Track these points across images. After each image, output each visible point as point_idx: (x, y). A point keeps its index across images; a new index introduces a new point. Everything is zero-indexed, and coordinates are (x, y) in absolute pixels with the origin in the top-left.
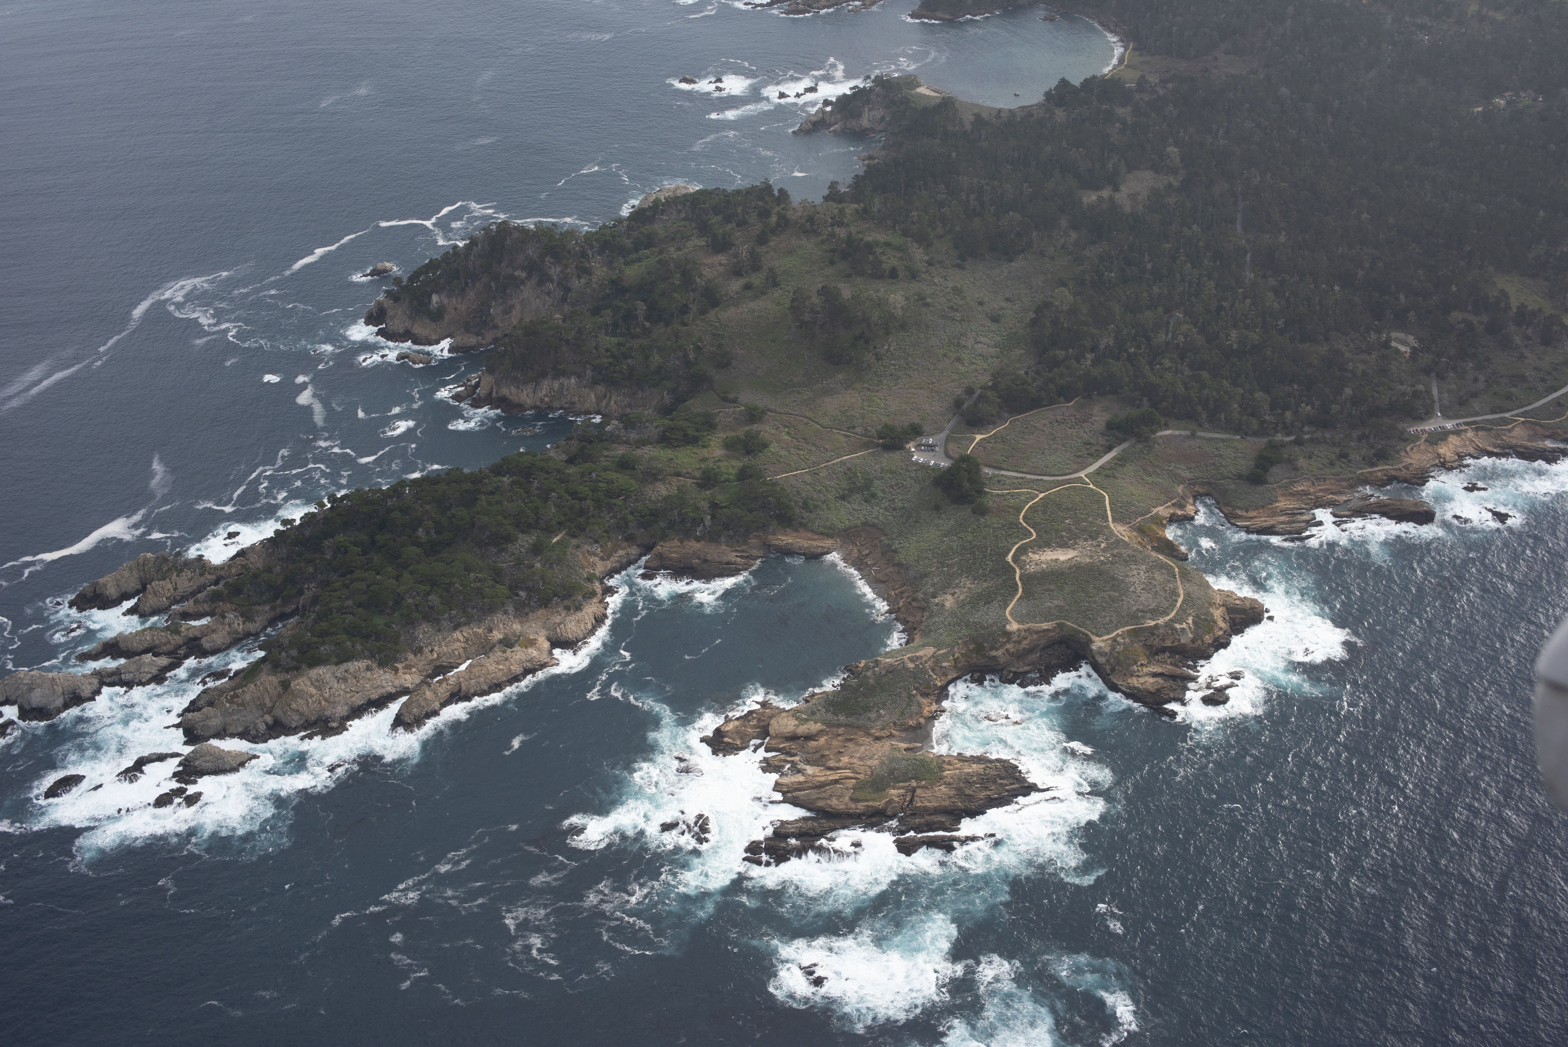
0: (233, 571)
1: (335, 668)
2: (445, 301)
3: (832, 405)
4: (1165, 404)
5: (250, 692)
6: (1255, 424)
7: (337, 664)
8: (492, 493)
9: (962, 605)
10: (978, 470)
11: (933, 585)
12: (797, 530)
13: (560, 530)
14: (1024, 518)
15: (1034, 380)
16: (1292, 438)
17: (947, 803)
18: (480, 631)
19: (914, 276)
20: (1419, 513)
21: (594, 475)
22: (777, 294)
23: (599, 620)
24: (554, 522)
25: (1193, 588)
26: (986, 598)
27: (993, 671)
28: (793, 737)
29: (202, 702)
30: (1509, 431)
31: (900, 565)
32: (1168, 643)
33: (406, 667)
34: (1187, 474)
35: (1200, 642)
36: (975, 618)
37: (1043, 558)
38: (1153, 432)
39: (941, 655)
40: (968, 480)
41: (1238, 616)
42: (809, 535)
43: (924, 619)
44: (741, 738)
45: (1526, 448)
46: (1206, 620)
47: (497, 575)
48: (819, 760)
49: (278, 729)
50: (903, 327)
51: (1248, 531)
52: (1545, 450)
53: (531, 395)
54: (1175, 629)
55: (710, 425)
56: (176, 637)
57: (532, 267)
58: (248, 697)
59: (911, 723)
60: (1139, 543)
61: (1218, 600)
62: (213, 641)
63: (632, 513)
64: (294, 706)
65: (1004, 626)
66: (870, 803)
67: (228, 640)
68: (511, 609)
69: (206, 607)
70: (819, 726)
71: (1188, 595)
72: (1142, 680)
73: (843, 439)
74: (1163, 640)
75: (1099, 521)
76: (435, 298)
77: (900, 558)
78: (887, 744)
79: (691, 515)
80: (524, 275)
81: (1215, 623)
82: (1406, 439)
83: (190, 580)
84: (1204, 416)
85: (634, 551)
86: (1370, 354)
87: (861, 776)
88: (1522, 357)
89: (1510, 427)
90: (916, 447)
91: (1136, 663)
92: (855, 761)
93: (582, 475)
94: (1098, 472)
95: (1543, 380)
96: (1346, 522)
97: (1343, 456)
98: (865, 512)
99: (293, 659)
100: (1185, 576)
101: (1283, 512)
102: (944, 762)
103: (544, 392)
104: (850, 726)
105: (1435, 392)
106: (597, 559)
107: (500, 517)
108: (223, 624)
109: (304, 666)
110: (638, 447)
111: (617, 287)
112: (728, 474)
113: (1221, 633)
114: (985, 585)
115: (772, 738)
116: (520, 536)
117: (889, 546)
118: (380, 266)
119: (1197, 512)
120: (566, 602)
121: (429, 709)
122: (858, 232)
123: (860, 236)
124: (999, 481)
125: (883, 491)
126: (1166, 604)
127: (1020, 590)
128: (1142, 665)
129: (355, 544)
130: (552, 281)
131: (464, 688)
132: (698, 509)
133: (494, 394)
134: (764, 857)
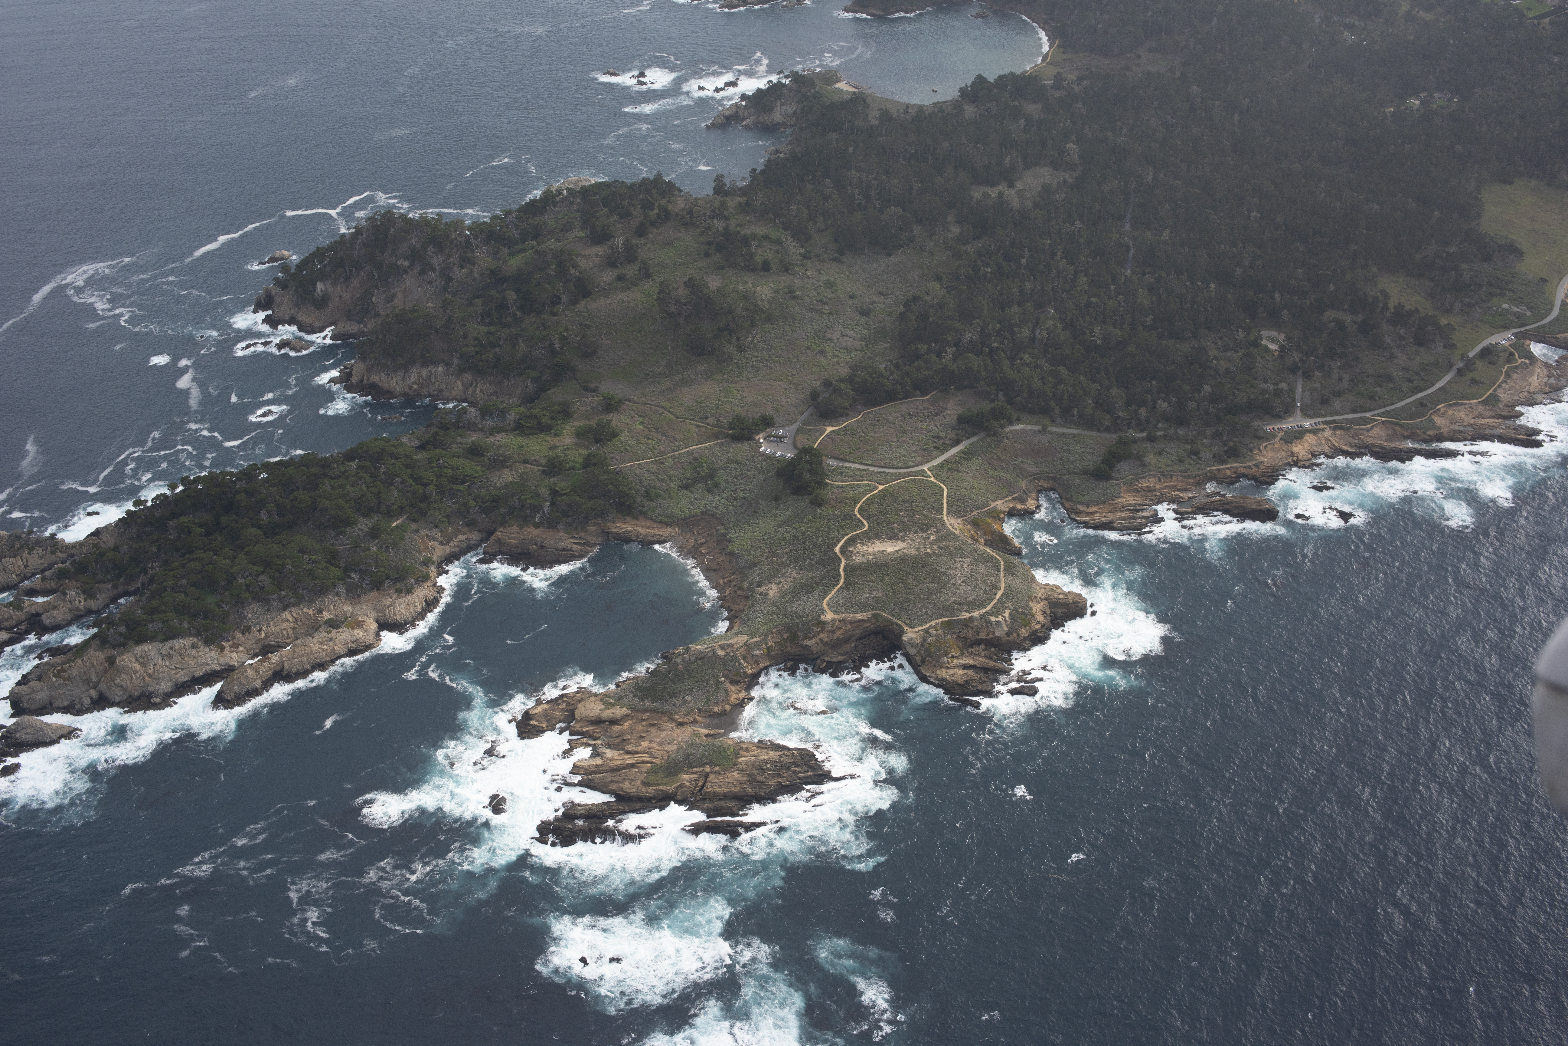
0: (85, 549)
1: (160, 645)
2: (330, 289)
3: (689, 395)
4: (1019, 399)
5: (76, 668)
6: (1107, 421)
7: (163, 641)
8: (338, 477)
9: (783, 594)
10: (821, 463)
11: (760, 574)
12: (636, 518)
13: (401, 515)
14: (859, 509)
15: (892, 373)
16: (1145, 434)
17: (737, 789)
18: (310, 612)
19: (786, 269)
20: (1261, 511)
21: (441, 461)
22: (648, 285)
23: (431, 604)
24: (396, 507)
25: (1016, 582)
26: (807, 588)
27: (807, 661)
28: (598, 722)
29: (33, 676)
30: (1368, 430)
31: (732, 554)
32: (982, 636)
33: (232, 646)
34: (1033, 469)
35: (1015, 635)
36: (794, 607)
37: (871, 549)
38: (1002, 426)
39: (754, 643)
40: (809, 470)
41: (1060, 610)
42: (649, 523)
43: (746, 608)
44: (548, 721)
45: (1382, 448)
46: (1024, 613)
47: (333, 558)
48: (619, 744)
49: (100, 703)
50: (769, 319)
51: (1086, 525)
52: (1401, 450)
53: (401, 382)
54: (990, 622)
55: (566, 413)
56: (19, 613)
57: (415, 257)
58: (74, 672)
59: (716, 709)
60: (972, 537)
61: (1040, 594)
62: (53, 617)
63: (474, 499)
64: (118, 681)
65: (820, 616)
66: (660, 788)
67: (68, 617)
68: (343, 591)
69: (53, 584)
70: (624, 711)
71: (1009, 588)
72: (951, 672)
73: (694, 429)
74: (978, 633)
75: (933, 514)
76: (320, 286)
77: (733, 547)
78: (688, 730)
79: (529, 501)
80: (406, 264)
81: (1033, 616)
82: (1261, 437)
83: (41, 558)
84: (1057, 412)
85: (475, 536)
86: (1237, 351)
87: (657, 761)
88: (1392, 357)
89: (1369, 426)
90: (765, 439)
91: (946, 655)
92: (654, 745)
93: (430, 460)
94: (941, 466)
95: (1410, 380)
96: (1187, 519)
97: (1195, 453)
98: (706, 502)
99: (121, 635)
100: (1010, 569)
101: (1125, 508)
102: (742, 748)
103: (412, 380)
104: (655, 711)
105: (1299, 390)
106: (436, 544)
107: (340, 501)
108: (64, 601)
109: (131, 643)
110: (492, 435)
111: (496, 278)
112: (574, 462)
113: (1038, 627)
114: (810, 575)
115: (578, 721)
116: (361, 519)
117: (724, 535)
118: (277, 254)
119: (1038, 507)
120: (399, 585)
121: (250, 687)
122: (738, 225)
123: (738, 228)
124: (841, 473)
125: (727, 481)
126: (984, 597)
127: (842, 581)
128: (953, 657)
129: (200, 525)
130: (434, 270)
131: (286, 667)
132: (538, 496)
133: (365, 381)
134: (551, 838)
